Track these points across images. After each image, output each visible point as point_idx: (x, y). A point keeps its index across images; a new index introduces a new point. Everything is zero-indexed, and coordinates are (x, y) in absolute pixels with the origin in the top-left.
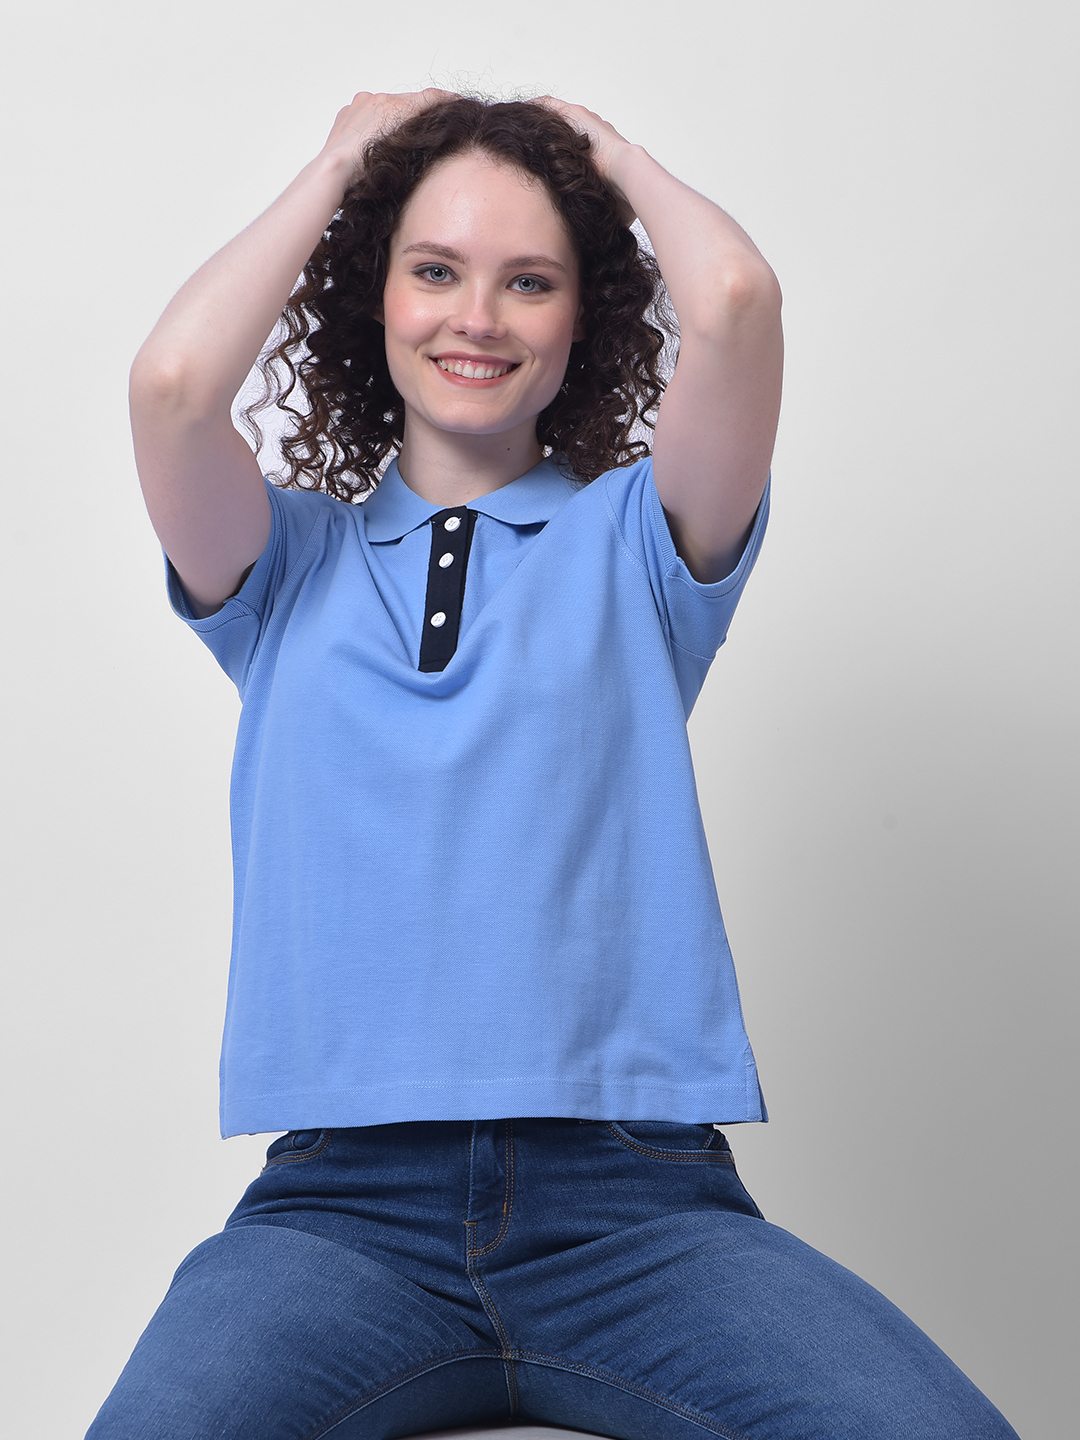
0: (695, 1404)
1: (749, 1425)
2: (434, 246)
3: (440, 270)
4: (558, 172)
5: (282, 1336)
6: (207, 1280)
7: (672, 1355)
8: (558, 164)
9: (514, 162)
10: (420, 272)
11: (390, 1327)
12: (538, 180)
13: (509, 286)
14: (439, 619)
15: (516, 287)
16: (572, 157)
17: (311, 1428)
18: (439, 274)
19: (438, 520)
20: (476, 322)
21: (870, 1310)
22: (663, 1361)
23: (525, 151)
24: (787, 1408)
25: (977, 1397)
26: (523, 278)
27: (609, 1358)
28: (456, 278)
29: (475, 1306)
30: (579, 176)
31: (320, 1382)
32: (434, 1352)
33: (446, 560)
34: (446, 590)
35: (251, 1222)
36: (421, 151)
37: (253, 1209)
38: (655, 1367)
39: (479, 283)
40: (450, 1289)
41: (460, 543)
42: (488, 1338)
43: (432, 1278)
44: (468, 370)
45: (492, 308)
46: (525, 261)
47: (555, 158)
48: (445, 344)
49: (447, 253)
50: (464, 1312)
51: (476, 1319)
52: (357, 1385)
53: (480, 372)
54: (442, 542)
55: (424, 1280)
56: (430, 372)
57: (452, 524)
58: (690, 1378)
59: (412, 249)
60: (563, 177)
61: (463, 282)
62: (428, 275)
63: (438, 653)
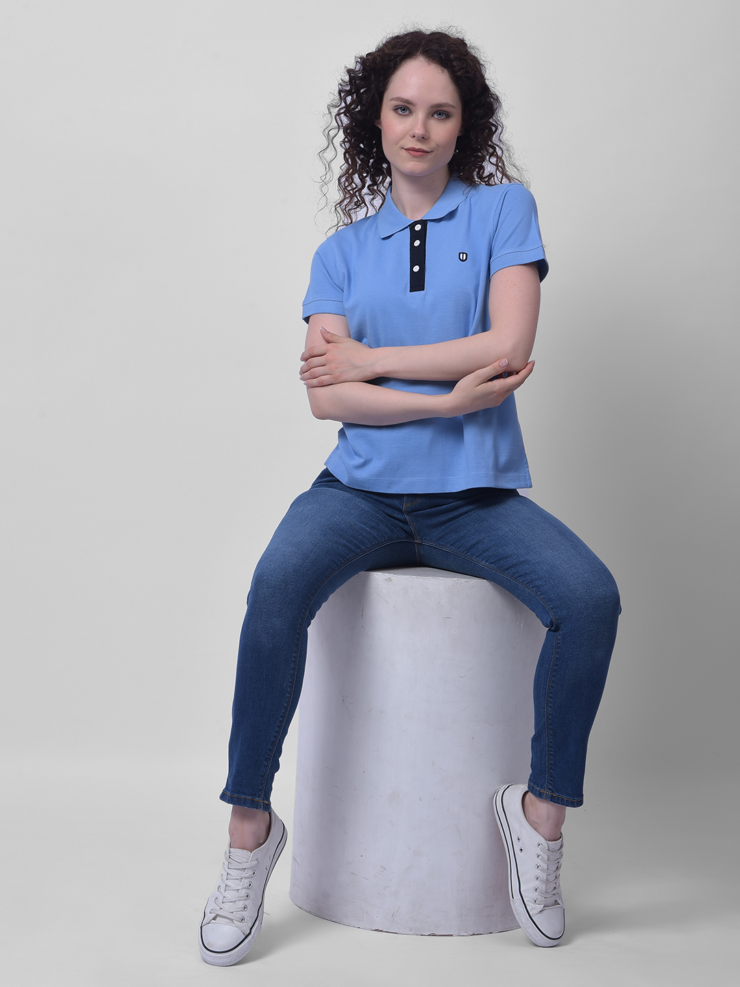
0: (487, 561)
1: (507, 569)
2: (402, 99)
3: (405, 108)
4: (454, 67)
5: (330, 529)
6: (302, 508)
7: (478, 543)
8: (455, 64)
9: (436, 63)
10: (396, 109)
11: (372, 528)
12: (446, 70)
13: (433, 116)
14: (416, 269)
15: (435, 116)
16: (460, 60)
17: (341, 562)
18: (404, 110)
19: (412, 226)
20: (419, 131)
21: (556, 527)
22: (475, 545)
23: (441, 58)
24: (522, 563)
25: (596, 558)
26: (439, 112)
27: (454, 544)
28: (411, 112)
29: (405, 522)
30: (463, 68)
31: (345, 546)
32: (388, 537)
33: (417, 243)
34: (418, 256)
35: (319, 486)
36: (396, 57)
37: (322, 480)
38: (471, 547)
39: (420, 115)
40: (396, 516)
41: (422, 236)
42: (410, 535)
43: (389, 511)
45: (425, 125)
46: (440, 105)
47: (453, 61)
49: (408, 102)
50: (401, 524)
51: (406, 527)
52: (359, 548)
54: (415, 236)
55: (386, 511)
57: (418, 228)
58: (485, 551)
59: (393, 99)
60: (457, 69)
61: (414, 114)
62: (399, 111)
63: (417, 282)
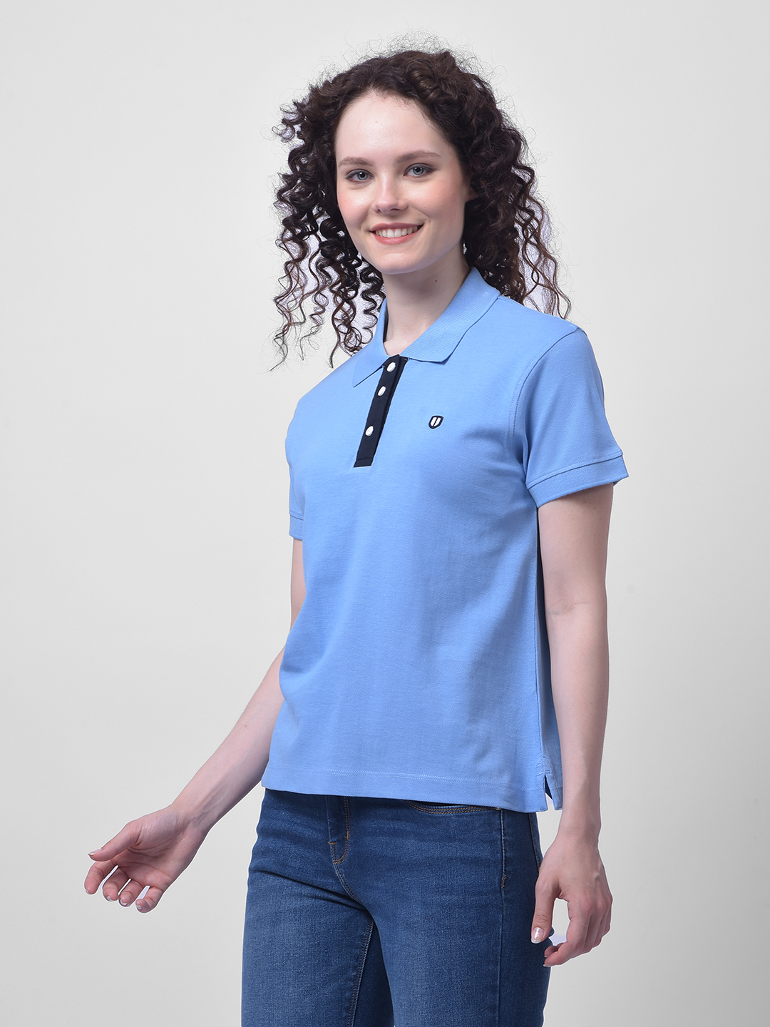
2: (352, 159)
3: (363, 173)
10: (350, 177)
12: (412, 101)
13: (404, 174)
14: (369, 431)
15: (411, 173)
18: (363, 176)
19: (386, 365)
20: (384, 200)
26: (415, 167)
28: (371, 176)
33: (382, 391)
34: (377, 411)
39: (384, 176)
44: (390, 233)
45: (394, 190)
48: (375, 221)
49: (361, 162)
53: (398, 233)
56: (371, 239)
57: (391, 367)
59: (341, 164)
61: (376, 178)
62: (356, 178)
63: (366, 454)
